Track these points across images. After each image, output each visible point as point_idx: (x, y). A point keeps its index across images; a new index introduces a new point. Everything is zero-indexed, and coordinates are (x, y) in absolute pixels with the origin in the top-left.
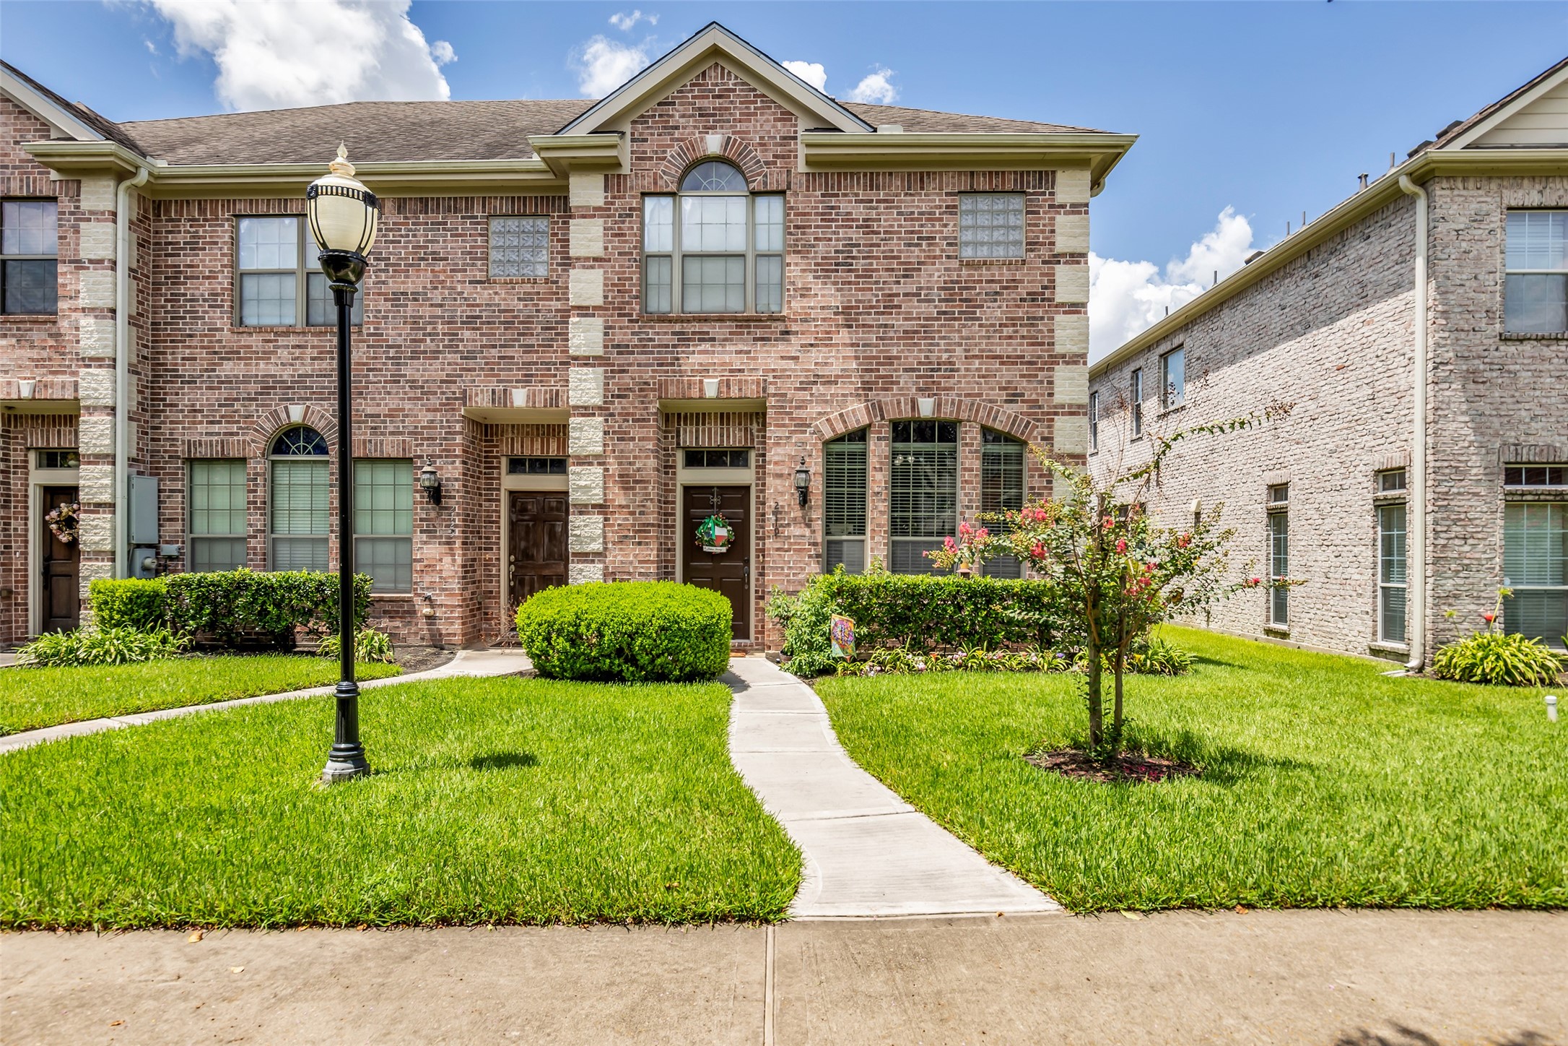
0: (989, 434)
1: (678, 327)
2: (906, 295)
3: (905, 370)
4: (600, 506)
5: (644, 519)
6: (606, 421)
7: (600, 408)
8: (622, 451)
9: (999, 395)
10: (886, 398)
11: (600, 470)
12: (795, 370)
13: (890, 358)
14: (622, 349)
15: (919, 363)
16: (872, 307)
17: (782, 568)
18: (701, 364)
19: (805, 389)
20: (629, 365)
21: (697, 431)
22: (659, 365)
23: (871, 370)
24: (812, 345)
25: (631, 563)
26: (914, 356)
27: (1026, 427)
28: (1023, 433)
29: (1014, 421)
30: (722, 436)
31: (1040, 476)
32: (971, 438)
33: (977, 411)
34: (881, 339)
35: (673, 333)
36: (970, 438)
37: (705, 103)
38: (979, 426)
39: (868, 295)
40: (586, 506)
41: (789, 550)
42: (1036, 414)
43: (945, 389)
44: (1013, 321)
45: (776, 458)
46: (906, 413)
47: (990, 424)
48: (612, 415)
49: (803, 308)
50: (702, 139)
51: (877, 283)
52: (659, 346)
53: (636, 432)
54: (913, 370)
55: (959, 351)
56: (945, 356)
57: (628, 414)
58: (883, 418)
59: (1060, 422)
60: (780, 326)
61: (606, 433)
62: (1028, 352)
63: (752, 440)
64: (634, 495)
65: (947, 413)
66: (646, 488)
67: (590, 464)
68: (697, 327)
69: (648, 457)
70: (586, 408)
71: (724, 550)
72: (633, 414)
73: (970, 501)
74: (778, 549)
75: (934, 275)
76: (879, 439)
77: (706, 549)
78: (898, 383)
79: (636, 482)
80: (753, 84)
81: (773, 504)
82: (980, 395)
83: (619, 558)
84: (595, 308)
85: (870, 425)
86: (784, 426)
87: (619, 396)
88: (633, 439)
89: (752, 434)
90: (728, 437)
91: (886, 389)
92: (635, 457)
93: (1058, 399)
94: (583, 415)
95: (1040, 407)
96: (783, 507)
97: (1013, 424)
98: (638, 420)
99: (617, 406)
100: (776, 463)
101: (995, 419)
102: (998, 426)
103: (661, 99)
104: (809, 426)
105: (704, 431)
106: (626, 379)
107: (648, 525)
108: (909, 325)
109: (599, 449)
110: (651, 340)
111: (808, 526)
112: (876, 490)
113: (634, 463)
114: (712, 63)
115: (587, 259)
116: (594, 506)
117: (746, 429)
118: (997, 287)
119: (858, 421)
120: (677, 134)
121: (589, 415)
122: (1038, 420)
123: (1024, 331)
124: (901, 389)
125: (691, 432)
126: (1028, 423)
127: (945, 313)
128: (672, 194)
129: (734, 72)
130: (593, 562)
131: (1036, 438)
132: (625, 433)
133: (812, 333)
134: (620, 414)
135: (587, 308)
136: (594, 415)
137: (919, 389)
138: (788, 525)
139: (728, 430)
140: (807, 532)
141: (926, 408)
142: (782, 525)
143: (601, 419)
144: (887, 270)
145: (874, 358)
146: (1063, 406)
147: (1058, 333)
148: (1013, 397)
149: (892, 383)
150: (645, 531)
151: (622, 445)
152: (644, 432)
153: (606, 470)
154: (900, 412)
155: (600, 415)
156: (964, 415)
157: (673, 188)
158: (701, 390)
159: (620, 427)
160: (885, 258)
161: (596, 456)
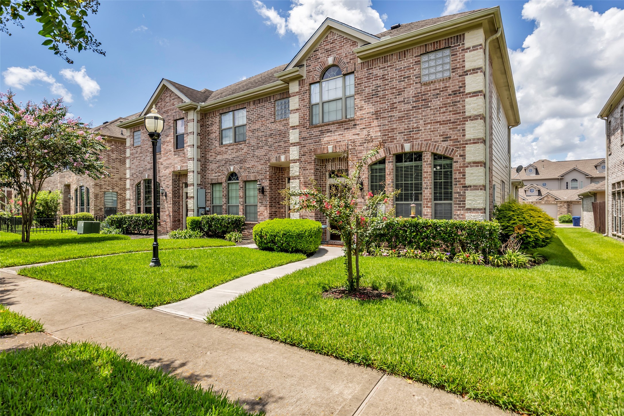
0: (436, 156)
1: (320, 129)
2: (399, 102)
3: (399, 133)
6: (300, 164)
7: (298, 160)
8: (304, 174)
9: (439, 139)
10: (391, 145)
11: (298, 181)
12: (358, 139)
13: (393, 129)
14: (304, 139)
15: (405, 129)
16: (386, 110)
18: (327, 141)
19: (361, 146)
20: (306, 144)
21: (332, 165)
22: (315, 143)
23: (386, 135)
24: (364, 128)
26: (402, 127)
27: (452, 151)
28: (450, 154)
29: (446, 149)
31: (459, 173)
32: (427, 159)
33: (429, 147)
34: (390, 122)
35: (319, 131)
37: (328, 47)
38: (430, 153)
39: (384, 105)
42: (457, 145)
43: (416, 139)
44: (445, 105)
46: (399, 151)
47: (435, 152)
48: (302, 162)
49: (361, 114)
50: (327, 60)
51: (388, 99)
52: (315, 136)
53: (308, 167)
54: (402, 133)
55: (421, 122)
56: (415, 125)
57: (306, 161)
58: (390, 154)
59: (468, 148)
60: (353, 123)
61: (300, 168)
62: (453, 117)
65: (416, 149)
67: (296, 179)
68: (326, 128)
69: (312, 175)
70: (294, 160)
73: (427, 186)
75: (410, 92)
76: (389, 162)
78: (396, 139)
79: (309, 184)
80: (343, 35)
82: (431, 140)
83: (304, 211)
84: (297, 126)
85: (385, 157)
86: (354, 160)
87: (303, 155)
88: (307, 169)
91: (392, 142)
92: (308, 176)
93: (467, 137)
94: (294, 163)
95: (459, 142)
97: (446, 151)
98: (309, 163)
99: (303, 159)
101: (437, 149)
102: (439, 152)
103: (314, 50)
105: (334, 164)
106: (305, 149)
108: (400, 114)
109: (298, 174)
110: (313, 134)
111: (363, 198)
112: (388, 183)
113: (308, 178)
114: (329, 32)
115: (294, 110)
118: (437, 91)
119: (381, 156)
120: (319, 61)
122: (458, 148)
123: (451, 109)
124: (398, 141)
125: (330, 165)
126: (453, 149)
127: (415, 107)
128: (318, 82)
129: (337, 32)
130: (296, 212)
131: (457, 156)
133: (364, 123)
134: (304, 161)
135: (294, 126)
136: (297, 162)
137: (405, 140)
139: (342, 163)
140: (363, 201)
141: (407, 148)
144: (392, 94)
145: (387, 130)
146: (470, 140)
147: (467, 107)
148: (446, 139)
149: (394, 139)
151: (304, 172)
152: (310, 167)
153: (300, 181)
154: (397, 150)
156: (423, 149)
157: (318, 80)
158: (327, 150)
159: (304, 166)
160: (391, 89)
161: (297, 176)
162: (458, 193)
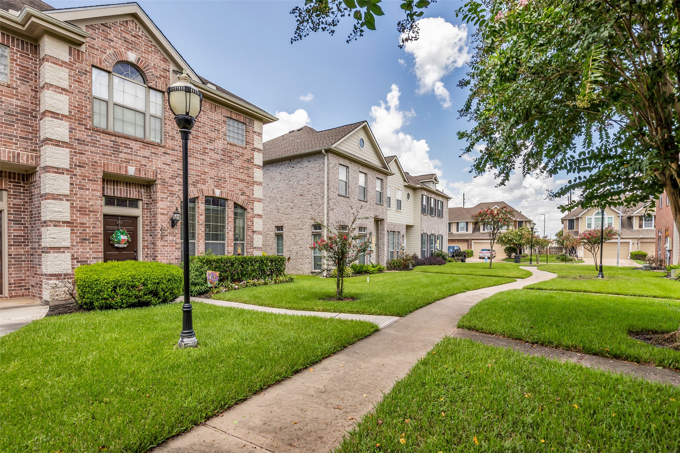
0: (236, 205)
1: (113, 138)
2: (210, 149)
3: (210, 178)
4: (68, 222)
5: (95, 231)
6: (71, 178)
7: (67, 170)
8: (82, 195)
9: (239, 192)
10: (204, 187)
12: (169, 170)
13: (205, 172)
14: (81, 142)
15: (215, 176)
16: (198, 151)
17: (165, 254)
18: (126, 159)
19: (173, 179)
20: (85, 151)
21: (114, 189)
22: (103, 154)
23: (198, 176)
24: (176, 161)
25: (88, 252)
26: (213, 173)
28: (246, 206)
29: (243, 202)
30: (127, 193)
32: (231, 206)
33: (233, 197)
34: (202, 164)
35: (111, 141)
36: (230, 204)
37: (127, 36)
38: (233, 202)
39: (197, 146)
40: (59, 222)
41: (167, 246)
42: (249, 200)
43: (223, 187)
44: (243, 167)
45: (162, 206)
46: (211, 194)
47: (236, 202)
48: (75, 175)
49: (172, 144)
50: (126, 53)
51: (200, 142)
52: (103, 145)
53: (89, 185)
54: (213, 178)
55: (227, 174)
56: (223, 175)
57: (85, 176)
58: (203, 195)
59: (256, 204)
60: (163, 150)
61: (72, 184)
62: (247, 179)
64: (89, 218)
65: (224, 196)
66: (96, 215)
67: (61, 199)
68: (123, 141)
69: (97, 199)
70: (58, 168)
71: (126, 246)
72: (88, 177)
73: (231, 228)
74: (163, 246)
75: (219, 145)
76: (201, 203)
77: (116, 245)
78: (208, 182)
79: (91, 211)
80: (151, 39)
81: (161, 227)
82: (233, 191)
83: (81, 250)
84: (63, 115)
85: (198, 197)
86: (165, 193)
87: (79, 166)
88: (88, 189)
89: (141, 194)
90: (130, 193)
91: (204, 184)
92: (89, 199)
93: (255, 196)
94: (56, 173)
95: (250, 198)
96: (164, 228)
98: (91, 180)
99: (78, 171)
100: (161, 209)
101: (238, 200)
102: (239, 203)
103: (103, 22)
104: (175, 194)
106: (84, 158)
107: (98, 233)
108: (211, 161)
109: (67, 192)
110: (98, 141)
111: (175, 236)
112: (201, 223)
113: (89, 202)
114: (131, 19)
115: (57, 87)
116: (64, 222)
118: (238, 154)
119: (194, 195)
120: (112, 44)
121: (60, 173)
122: (250, 202)
123: (246, 171)
124: (209, 185)
126: (247, 203)
127: (223, 159)
128: (109, 72)
129: (142, 28)
130: (64, 252)
131: (249, 208)
132: (83, 185)
133: (176, 156)
134: (79, 175)
135: (58, 114)
136: (63, 173)
137: (215, 186)
138: (167, 235)
140: (175, 238)
141: (218, 193)
142: (164, 236)
143: (69, 176)
144: (204, 138)
145: (199, 171)
146: (256, 198)
147: (255, 174)
148: (243, 194)
149: (206, 182)
150: (96, 237)
151: (82, 192)
152: (95, 187)
153: (73, 204)
154: (209, 193)
155: (68, 174)
156: (229, 198)
157: (110, 69)
158: (126, 171)
159: (80, 182)
160: (203, 133)
161: (65, 196)
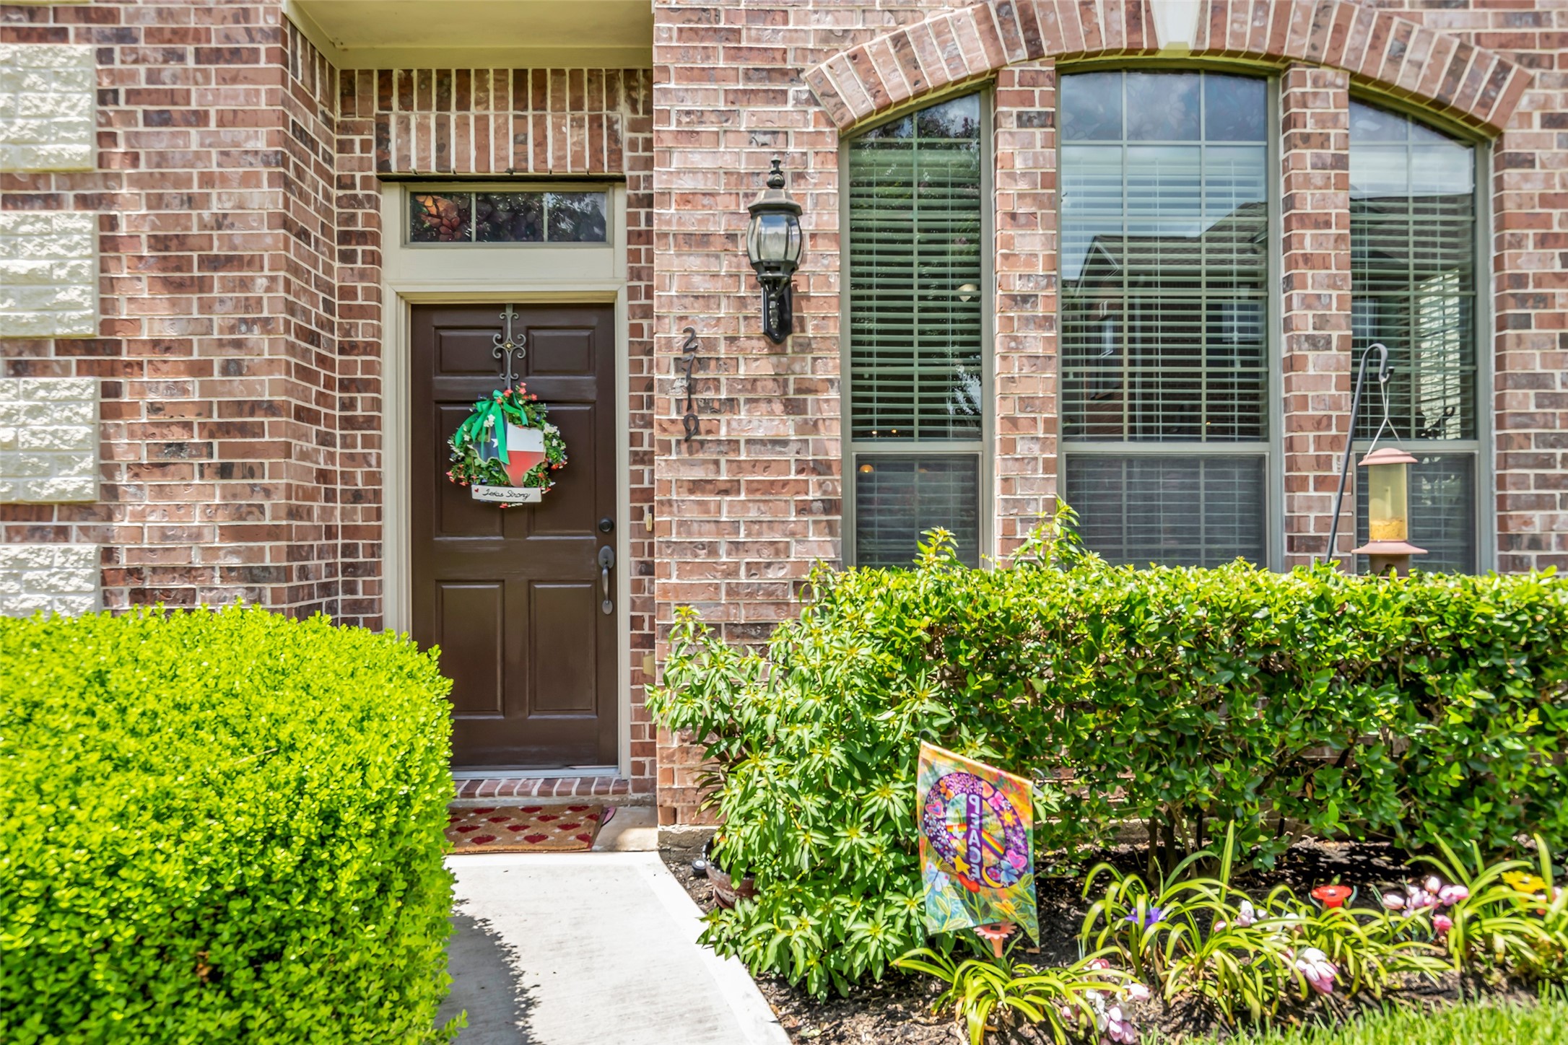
4: (88, 345)
5: (238, 389)
6: (104, 56)
7: (84, 13)
8: (162, 159)
11: (83, 222)
17: (712, 549)
21: (442, 125)
25: (197, 535)
27: (1496, 82)
28: (1485, 104)
29: (1459, 62)
30: (520, 141)
31: (1543, 241)
32: (1321, 120)
33: (1340, 30)
38: (1343, 81)
40: (37, 344)
41: (730, 489)
42: (1524, 40)
45: (687, 184)
46: (1111, 37)
47: (1381, 70)
48: (124, 36)
57: (180, 35)
58: (1036, 53)
61: (104, 97)
63: (616, 155)
64: (206, 307)
65: (1244, 37)
66: (244, 284)
67: (51, 201)
69: (249, 180)
71: (534, 495)
72: (197, 35)
73: (1321, 322)
74: (696, 486)
76: (1023, 120)
77: (481, 493)
79: (211, 263)
81: (679, 338)
83: (154, 520)
85: (993, 76)
86: (707, 74)
88: (200, 118)
89: (613, 136)
90: (541, 144)
92: (207, 180)
94: (23, 36)
95: (1537, 19)
96: (710, 344)
97: (1455, 74)
98: (216, 55)
100: (686, 199)
101: (1395, 59)
104: (795, 75)
105: (463, 125)
107: (254, 407)
109: (79, 151)
111: (793, 407)
112: (1019, 287)
113: (204, 201)
116: (65, 345)
117: (596, 121)
119: (953, 59)
121: (43, 36)
122: (1533, 62)
125: (423, 128)
126: (1503, 68)
130: (62, 534)
131: (1526, 118)
132: (171, 96)
134: (151, 34)
136: (61, 35)
138: (731, 404)
139: (540, 123)
140: (786, 427)
141: (1177, 19)
142: (707, 406)
143: (85, 49)
150: (243, 430)
151: (161, 139)
152: (235, 96)
153: (111, 222)
154: (1092, 32)
155: (83, 37)
156: (1296, 45)
159: (152, 77)
161: (72, 177)
162: (1536, 381)
